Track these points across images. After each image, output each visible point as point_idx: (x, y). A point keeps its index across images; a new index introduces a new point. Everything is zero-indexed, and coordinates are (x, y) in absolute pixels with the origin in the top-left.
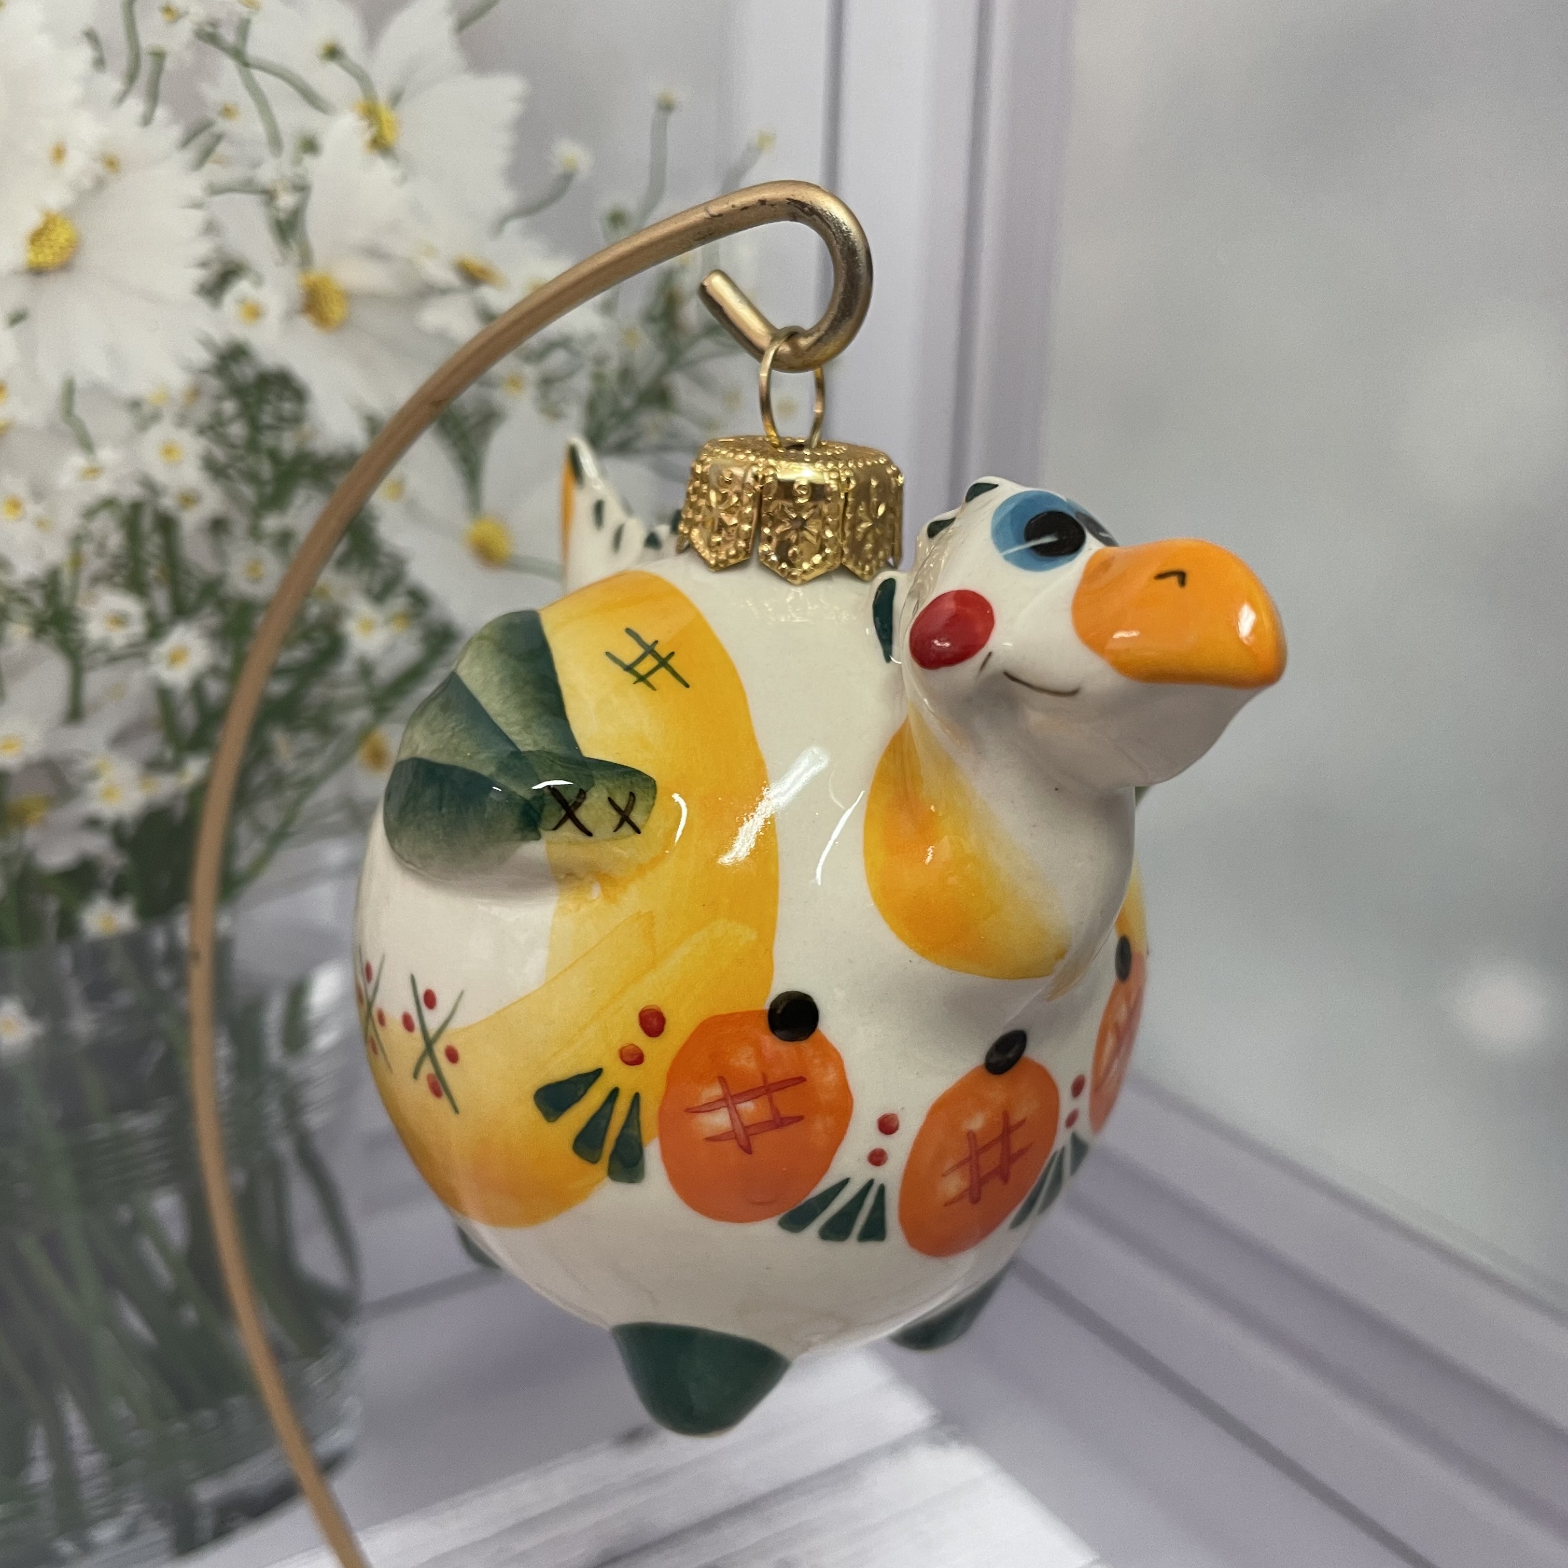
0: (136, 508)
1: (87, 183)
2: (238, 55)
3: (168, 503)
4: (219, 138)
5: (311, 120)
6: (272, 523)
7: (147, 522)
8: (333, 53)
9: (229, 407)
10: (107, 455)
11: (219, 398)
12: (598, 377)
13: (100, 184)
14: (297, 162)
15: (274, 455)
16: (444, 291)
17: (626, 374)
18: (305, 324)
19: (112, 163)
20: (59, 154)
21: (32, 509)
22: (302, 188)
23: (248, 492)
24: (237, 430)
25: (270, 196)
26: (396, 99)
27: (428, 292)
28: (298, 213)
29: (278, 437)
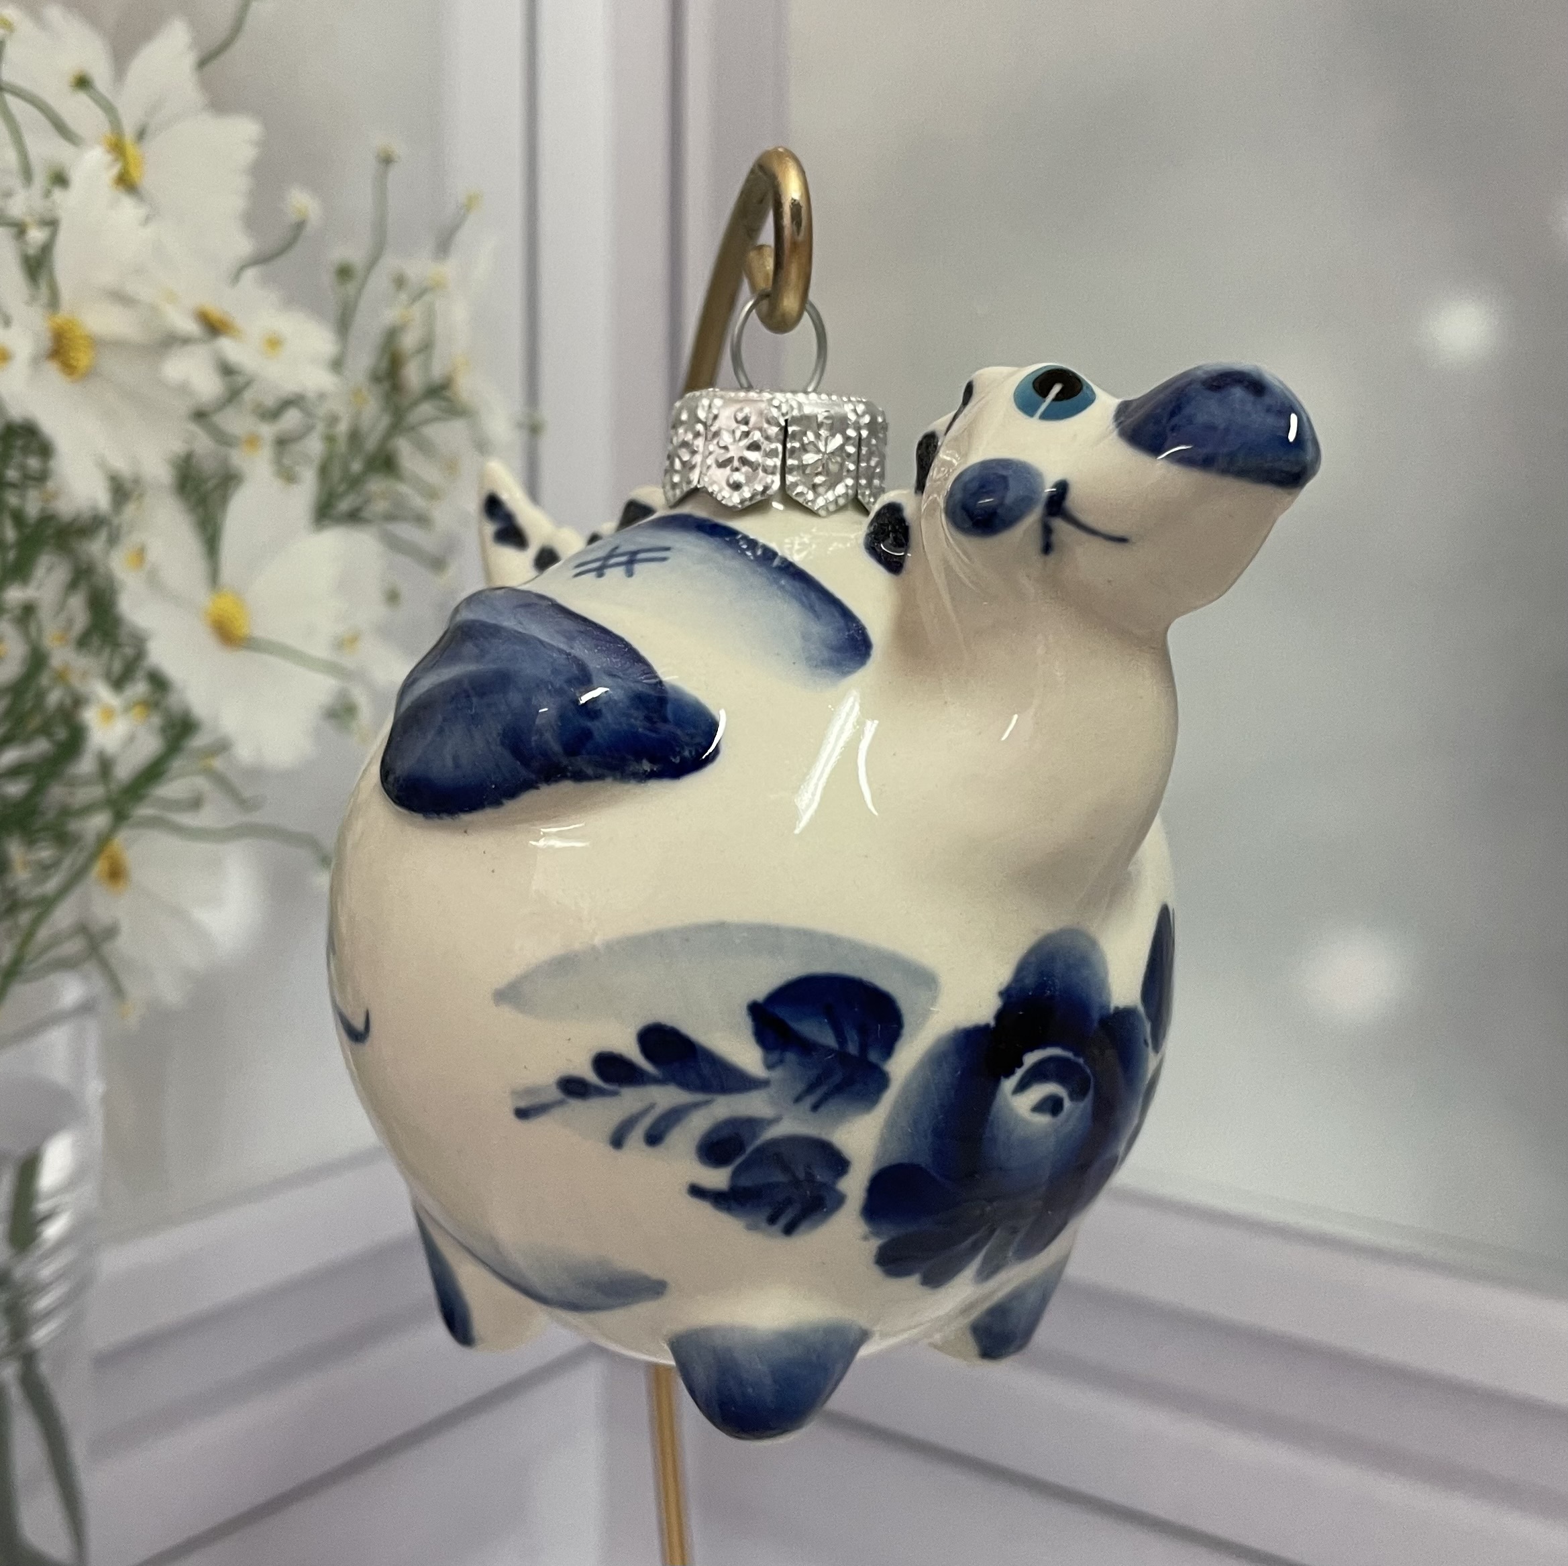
5: (58, 151)
6: (14, 595)
8: (82, 83)
12: (330, 439)
14: (47, 194)
15: (18, 518)
16: (186, 341)
17: (355, 437)
18: (52, 370)
22: (51, 224)
25: (20, 230)
26: (141, 135)
27: (171, 341)
28: (46, 249)
29: (23, 497)
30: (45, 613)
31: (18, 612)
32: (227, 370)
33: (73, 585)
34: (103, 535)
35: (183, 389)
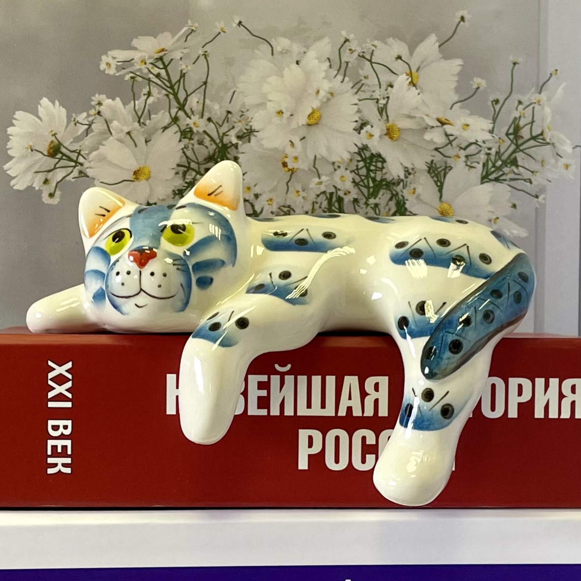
0: (331, 194)
1: (325, 100)
2: (370, 61)
3: (341, 194)
4: (363, 84)
5: (392, 77)
6: (372, 201)
7: (334, 199)
8: (399, 57)
9: (361, 164)
10: (324, 178)
11: (358, 161)
12: (488, 155)
13: (328, 99)
14: (386, 90)
15: (374, 180)
16: (433, 127)
17: (498, 154)
18: (387, 137)
19: (332, 94)
20: (318, 92)
21: (302, 194)
22: (387, 98)
23: (365, 191)
24: (363, 172)
25: (378, 100)
26: (418, 70)
27: (427, 128)
28: (386, 105)
29: (375, 173)
30: (381, 207)
31: (372, 206)
32: (447, 135)
33: (391, 199)
34: (401, 184)
35: (431, 142)
